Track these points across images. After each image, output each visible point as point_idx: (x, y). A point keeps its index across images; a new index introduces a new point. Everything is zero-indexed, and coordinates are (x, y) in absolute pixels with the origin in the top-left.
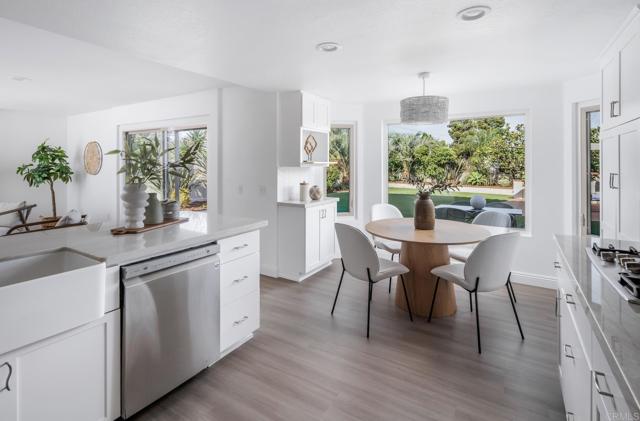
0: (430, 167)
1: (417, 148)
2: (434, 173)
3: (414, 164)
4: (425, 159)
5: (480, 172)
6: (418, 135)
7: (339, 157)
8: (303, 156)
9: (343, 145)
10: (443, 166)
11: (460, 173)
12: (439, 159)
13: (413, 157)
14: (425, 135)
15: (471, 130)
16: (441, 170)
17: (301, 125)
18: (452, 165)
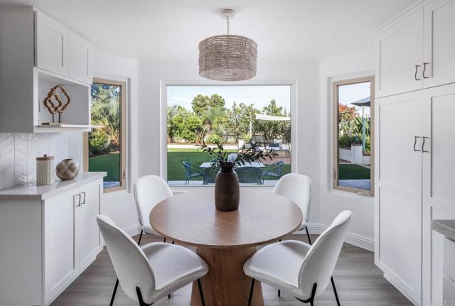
0: (184, 132)
1: (174, 117)
2: (187, 136)
3: (172, 128)
4: (181, 125)
5: (218, 134)
6: (175, 107)
7: (107, 123)
8: (38, 115)
9: (111, 112)
10: (193, 130)
11: (204, 135)
12: (191, 125)
13: (172, 124)
14: (180, 107)
15: (206, 107)
16: (192, 133)
17: (35, 64)
18: (199, 129)
